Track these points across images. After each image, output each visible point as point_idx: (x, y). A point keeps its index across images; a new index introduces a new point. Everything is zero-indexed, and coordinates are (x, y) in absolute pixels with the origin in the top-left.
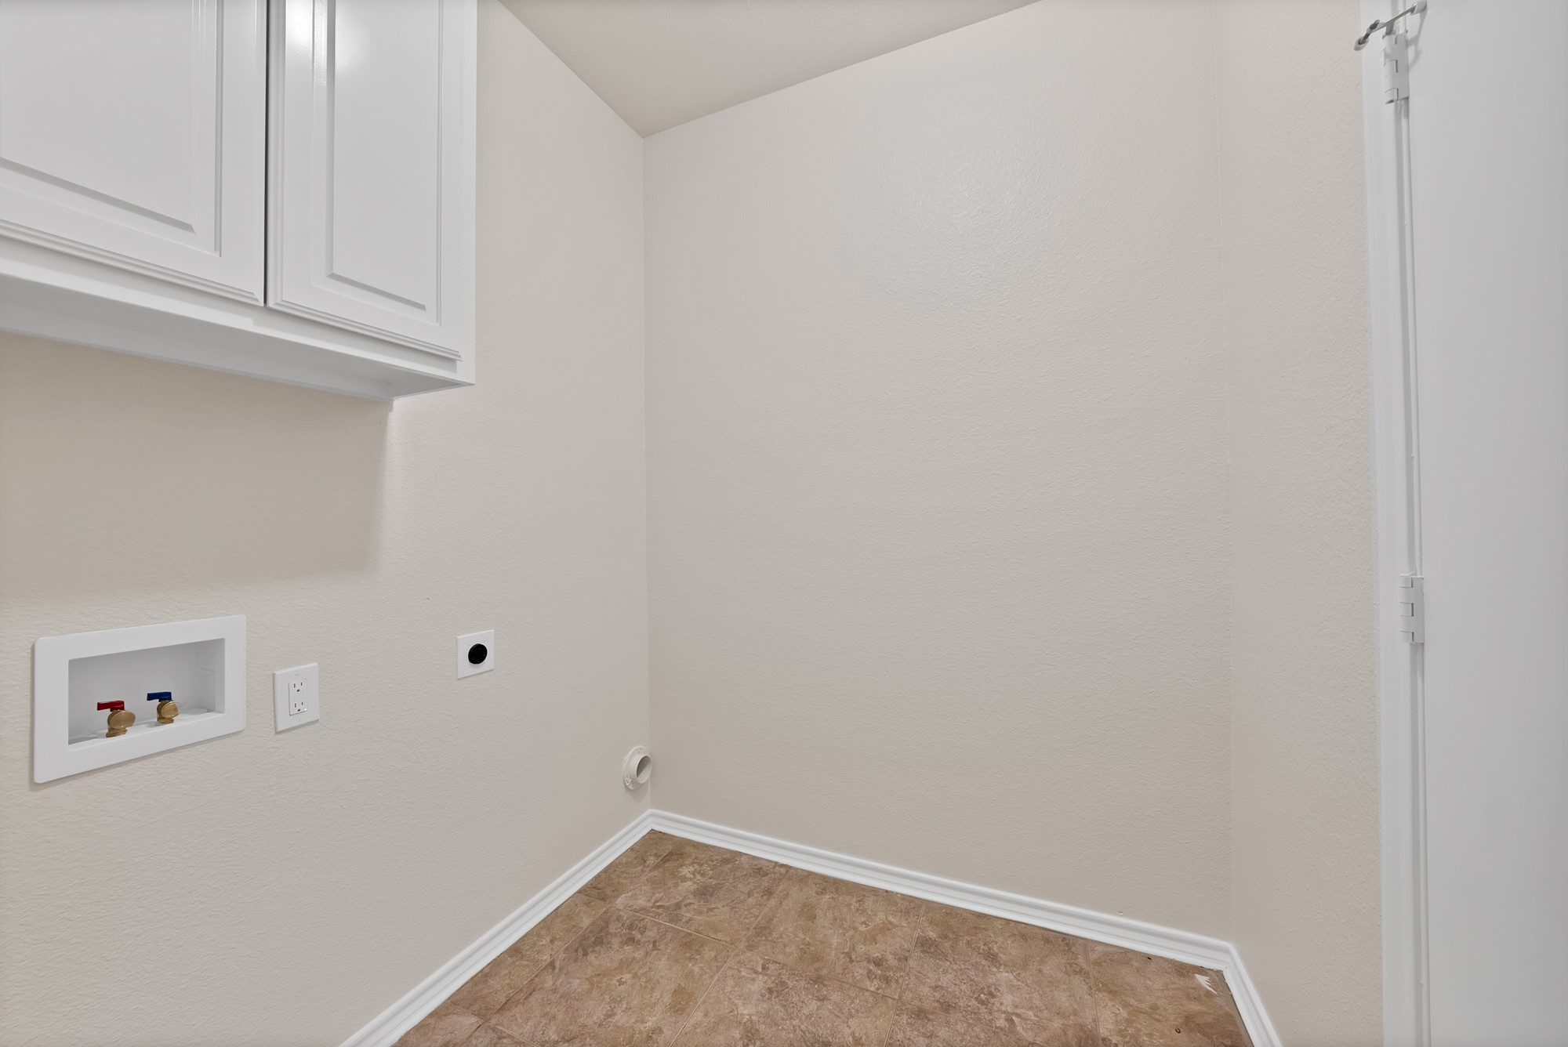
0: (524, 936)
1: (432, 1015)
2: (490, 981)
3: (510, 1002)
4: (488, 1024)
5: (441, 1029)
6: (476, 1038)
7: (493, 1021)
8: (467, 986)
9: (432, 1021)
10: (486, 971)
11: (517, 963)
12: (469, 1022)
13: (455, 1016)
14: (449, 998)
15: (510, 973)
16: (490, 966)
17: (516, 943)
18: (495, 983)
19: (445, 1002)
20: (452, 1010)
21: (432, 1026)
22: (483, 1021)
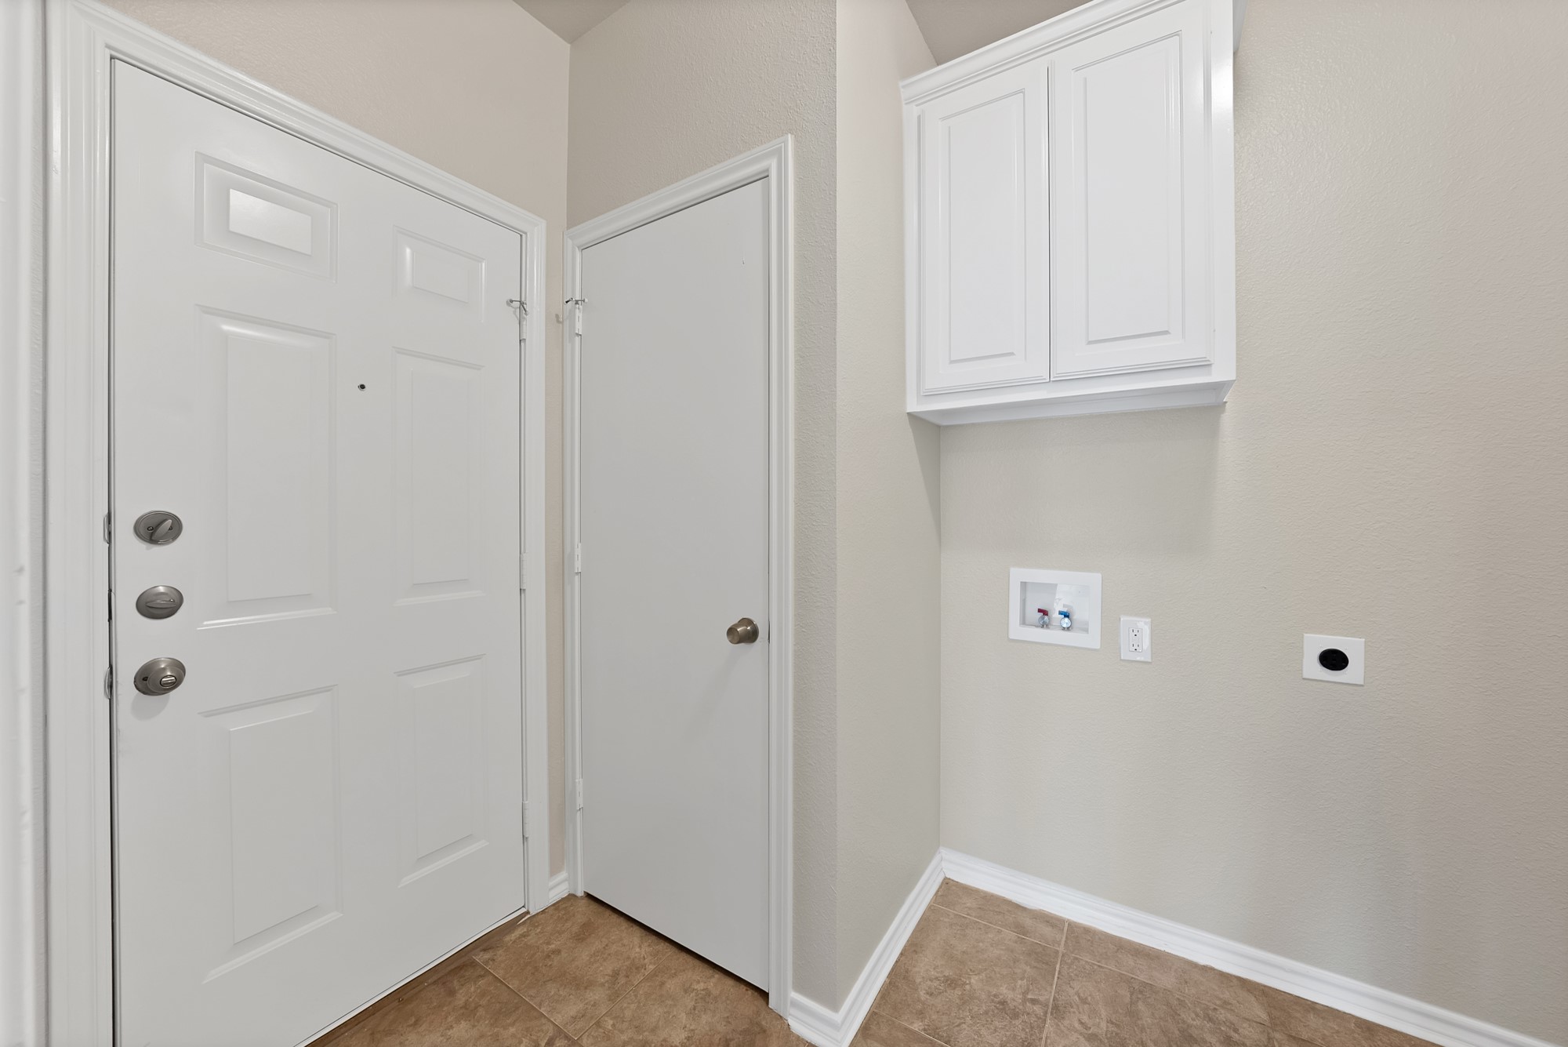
0: (1396, 1032)
1: (1239, 979)
2: (1312, 1015)
3: (1308, 1044)
4: (1270, 1031)
5: (1235, 993)
6: (1250, 1025)
7: (1277, 1036)
8: (1289, 996)
9: (1235, 981)
10: (1317, 1006)
11: (1356, 1036)
12: (1259, 1013)
13: (1253, 999)
14: (1265, 986)
15: (1338, 1032)
16: (1326, 1008)
17: (1379, 1025)
18: (1313, 1020)
19: (1258, 984)
20: (1257, 993)
21: (1232, 984)
22: (1270, 1025)
